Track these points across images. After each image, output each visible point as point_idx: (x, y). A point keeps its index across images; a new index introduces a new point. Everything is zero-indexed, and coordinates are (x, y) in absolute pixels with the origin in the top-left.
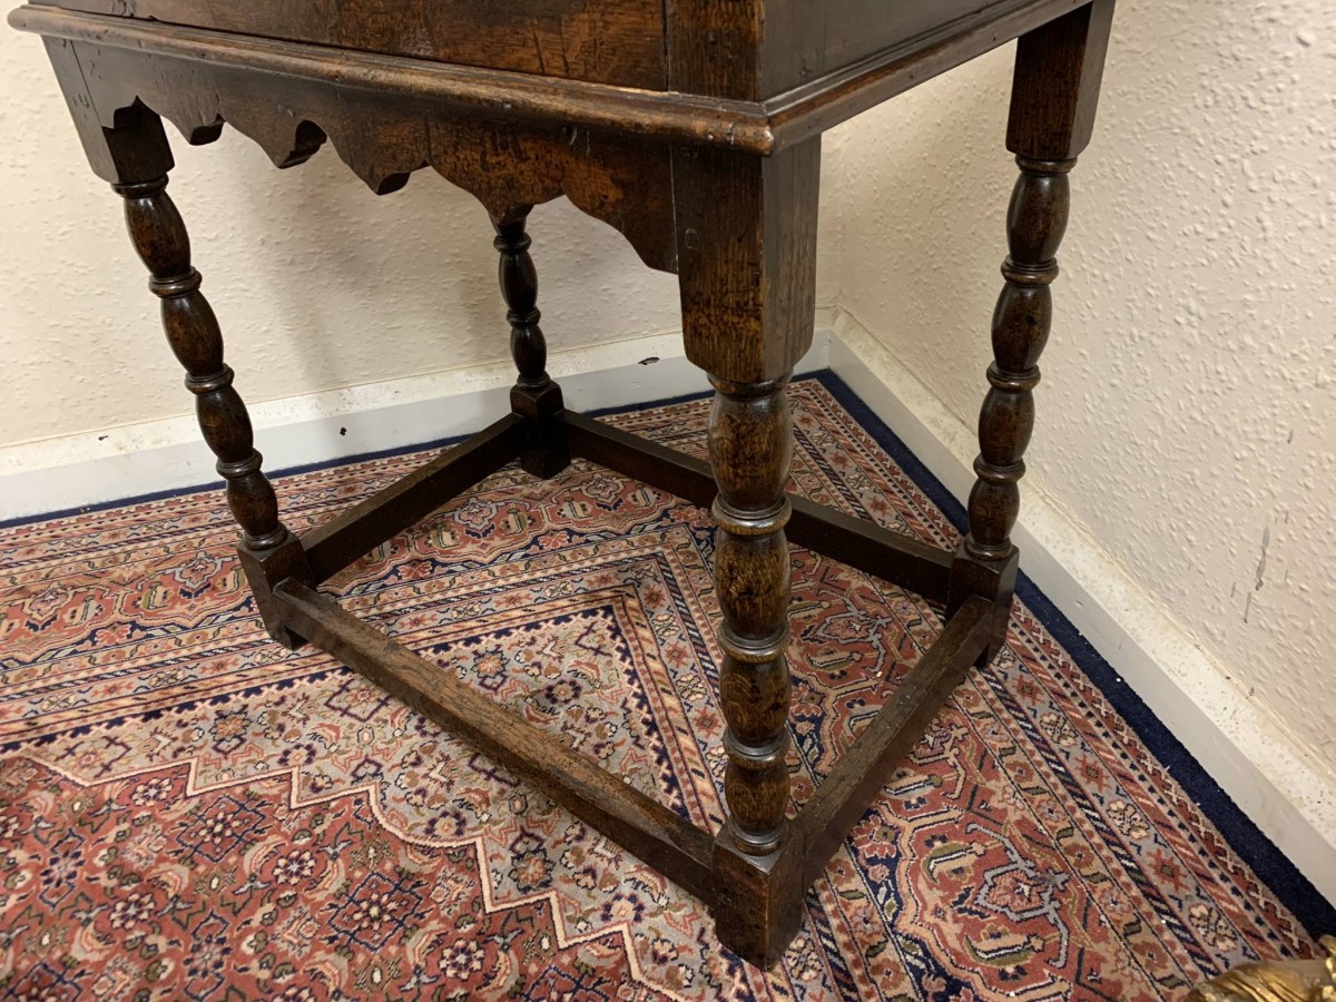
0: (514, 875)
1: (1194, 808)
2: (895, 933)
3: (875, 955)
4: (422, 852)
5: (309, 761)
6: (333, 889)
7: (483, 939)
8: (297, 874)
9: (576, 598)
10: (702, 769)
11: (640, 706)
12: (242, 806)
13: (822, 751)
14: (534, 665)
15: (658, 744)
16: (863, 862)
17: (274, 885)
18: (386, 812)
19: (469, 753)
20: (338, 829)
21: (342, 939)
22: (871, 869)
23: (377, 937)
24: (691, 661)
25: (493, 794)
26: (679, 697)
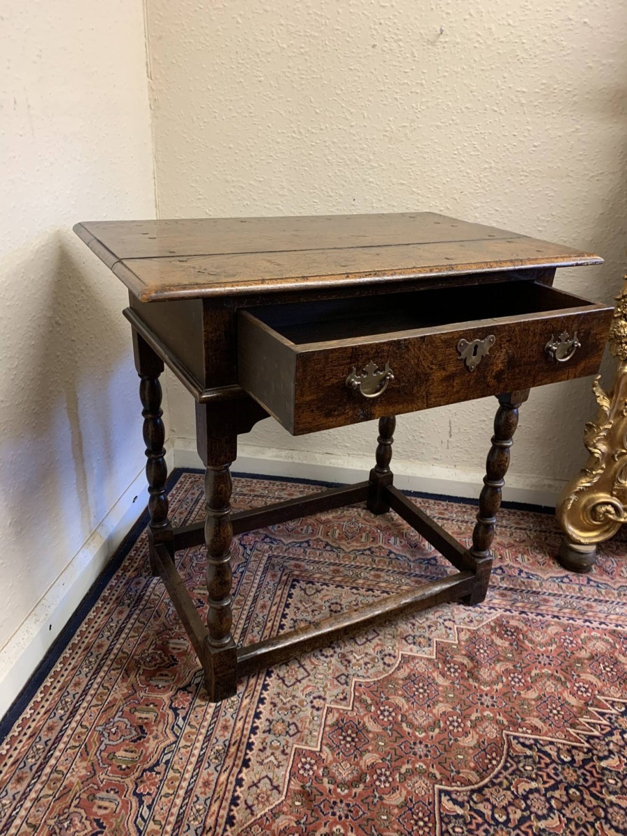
1: (462, 505)
5: (324, 699)
6: (404, 702)
9: (279, 587)
10: (398, 586)
11: (358, 590)
12: (339, 728)
13: (405, 557)
25: (379, 642)
26: (360, 578)
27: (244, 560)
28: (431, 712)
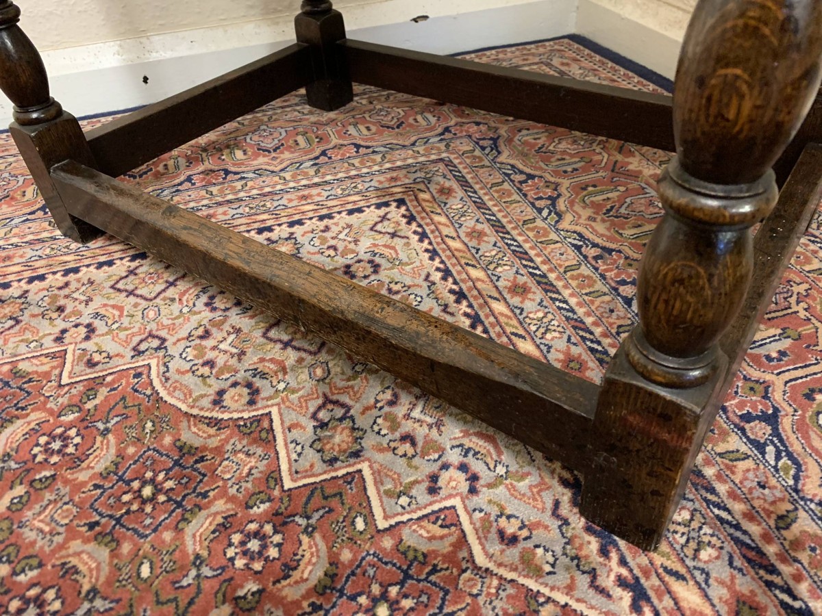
0: (318, 446)
2: (802, 498)
3: (787, 527)
4: (208, 425)
5: (87, 338)
6: (100, 468)
7: (281, 520)
8: (59, 452)
9: (368, 194)
10: (521, 332)
11: (444, 279)
12: (7, 383)
14: (329, 248)
15: (469, 310)
16: (737, 420)
17: (30, 465)
18: (168, 385)
19: (262, 325)
20: (113, 404)
21: (105, 525)
22: (747, 426)
23: (148, 521)
24: (493, 240)
25: (290, 362)
26: (485, 269)
27: (406, 143)
28: (72, 533)
